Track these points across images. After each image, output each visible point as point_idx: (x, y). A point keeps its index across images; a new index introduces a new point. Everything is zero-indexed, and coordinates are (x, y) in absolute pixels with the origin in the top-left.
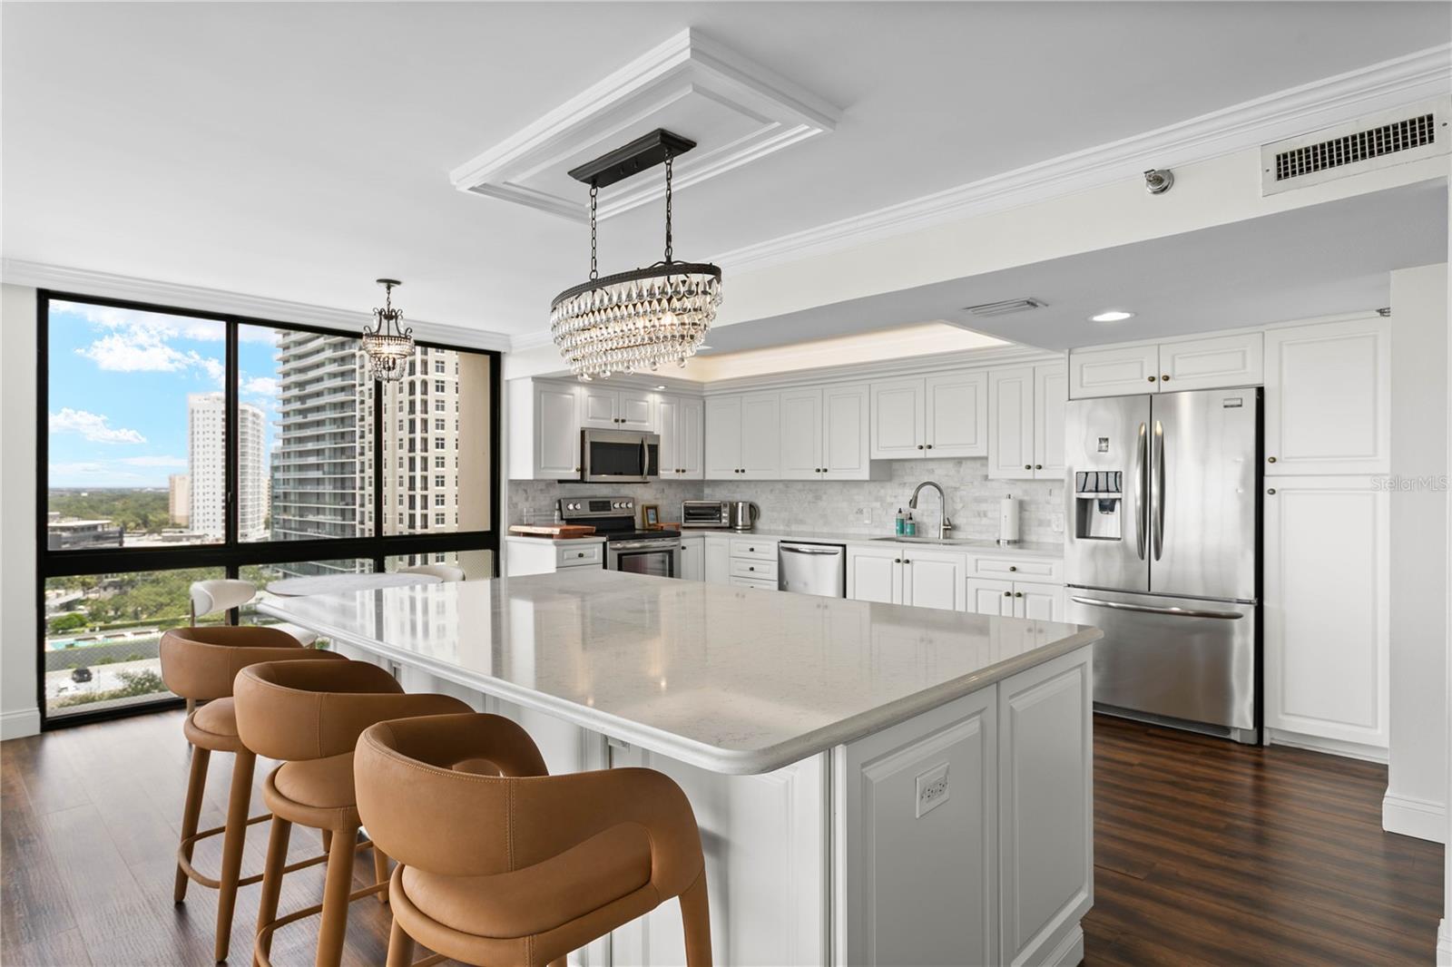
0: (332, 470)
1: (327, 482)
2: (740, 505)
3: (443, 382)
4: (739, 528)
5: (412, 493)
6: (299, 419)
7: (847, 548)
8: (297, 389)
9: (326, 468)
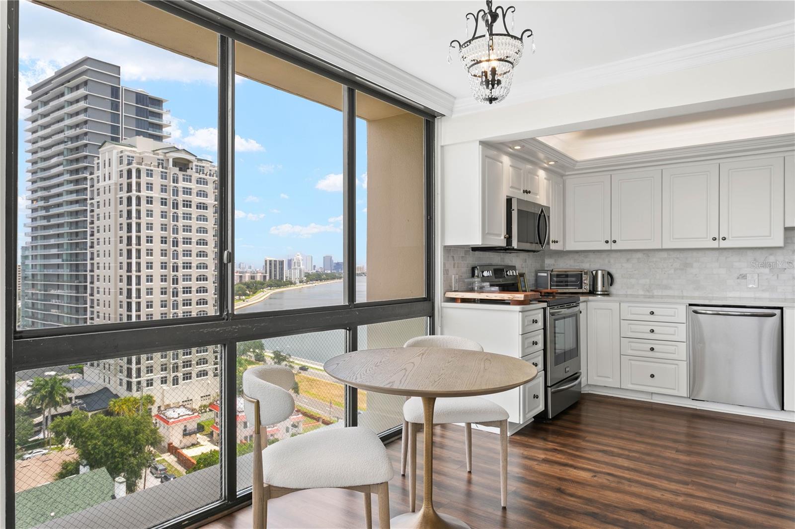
0: (69, 259)
1: (65, 267)
2: (600, 273)
3: (152, 197)
4: (599, 293)
5: (129, 274)
6: (44, 223)
7: (784, 308)
8: (43, 202)
9: (65, 257)
